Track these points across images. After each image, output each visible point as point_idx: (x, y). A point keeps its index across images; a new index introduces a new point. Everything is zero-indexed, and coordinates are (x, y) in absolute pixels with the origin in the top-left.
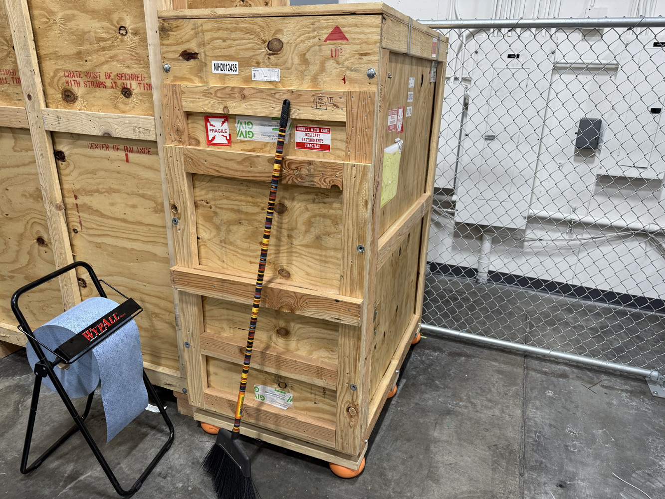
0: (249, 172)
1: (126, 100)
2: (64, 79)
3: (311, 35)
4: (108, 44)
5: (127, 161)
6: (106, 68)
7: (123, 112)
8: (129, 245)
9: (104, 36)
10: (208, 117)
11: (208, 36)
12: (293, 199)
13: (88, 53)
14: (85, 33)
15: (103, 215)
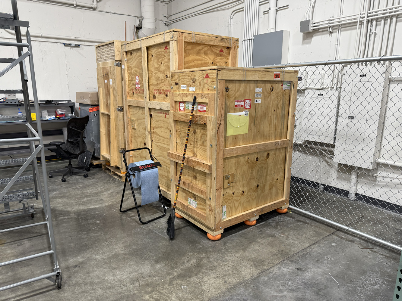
0: (186, 119)
1: (166, 98)
2: (154, 92)
3: (202, 76)
4: (163, 81)
5: (166, 117)
6: (162, 88)
7: (165, 102)
8: (164, 146)
9: (163, 78)
10: (180, 102)
11: (181, 78)
12: (197, 129)
13: (159, 84)
14: (159, 78)
15: (159, 136)
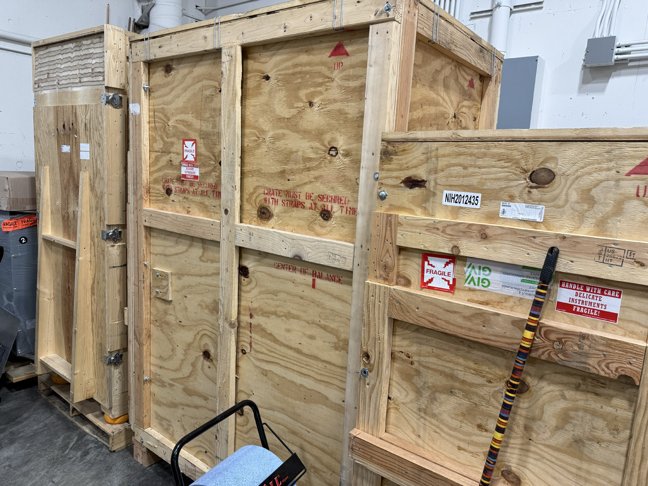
0: (479, 332)
1: (325, 223)
2: (263, 197)
3: (605, 166)
4: (314, 164)
5: (314, 286)
6: (308, 189)
8: (299, 380)
9: (312, 156)
10: (426, 255)
11: (442, 163)
13: (292, 172)
14: (292, 152)
